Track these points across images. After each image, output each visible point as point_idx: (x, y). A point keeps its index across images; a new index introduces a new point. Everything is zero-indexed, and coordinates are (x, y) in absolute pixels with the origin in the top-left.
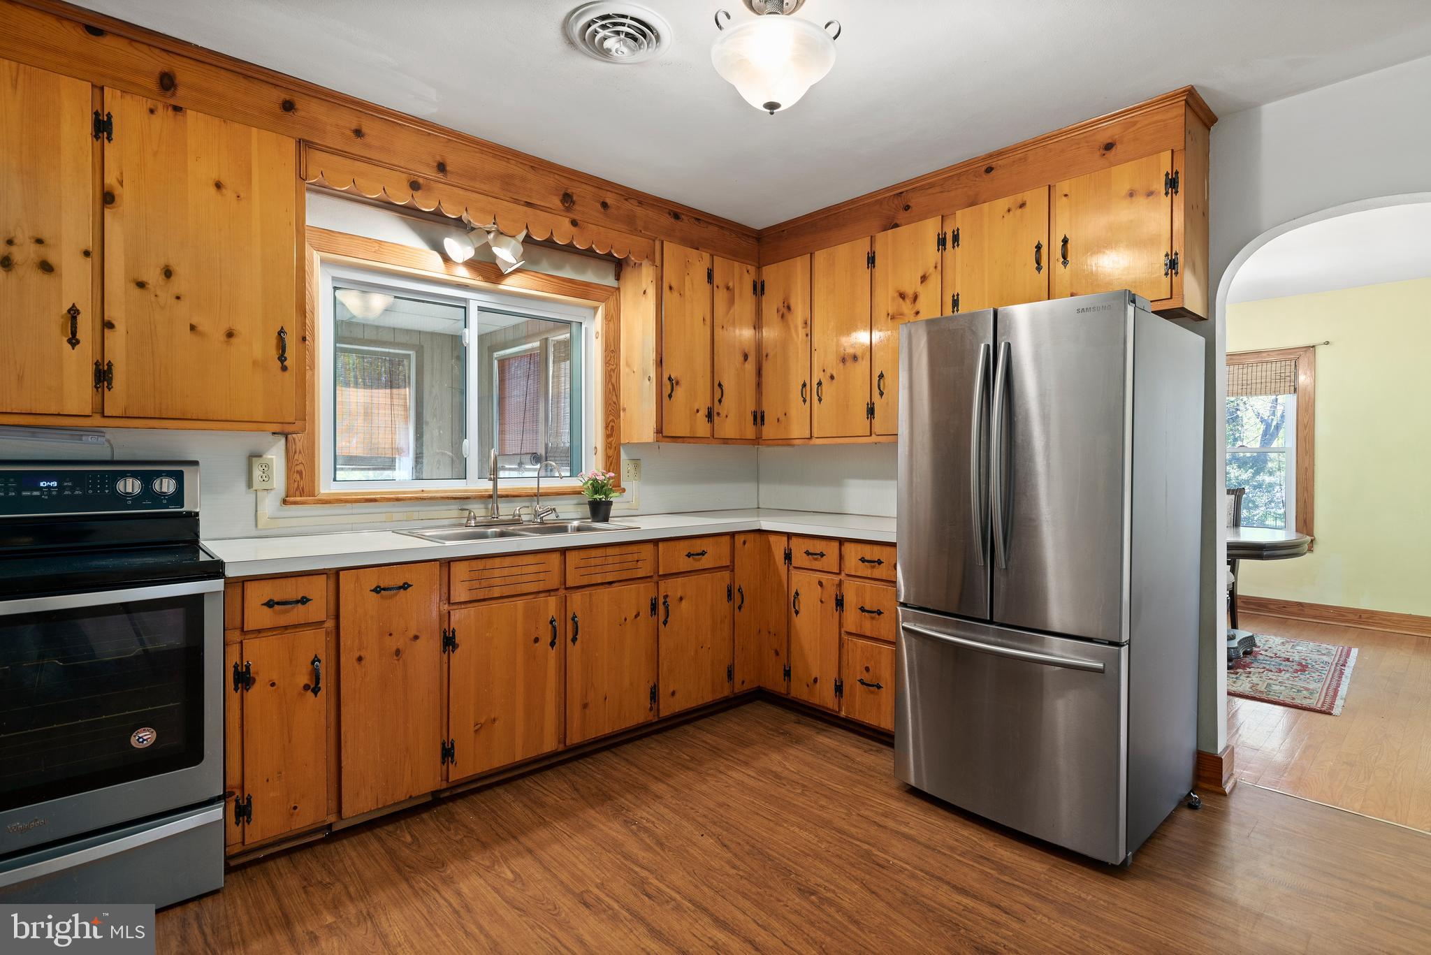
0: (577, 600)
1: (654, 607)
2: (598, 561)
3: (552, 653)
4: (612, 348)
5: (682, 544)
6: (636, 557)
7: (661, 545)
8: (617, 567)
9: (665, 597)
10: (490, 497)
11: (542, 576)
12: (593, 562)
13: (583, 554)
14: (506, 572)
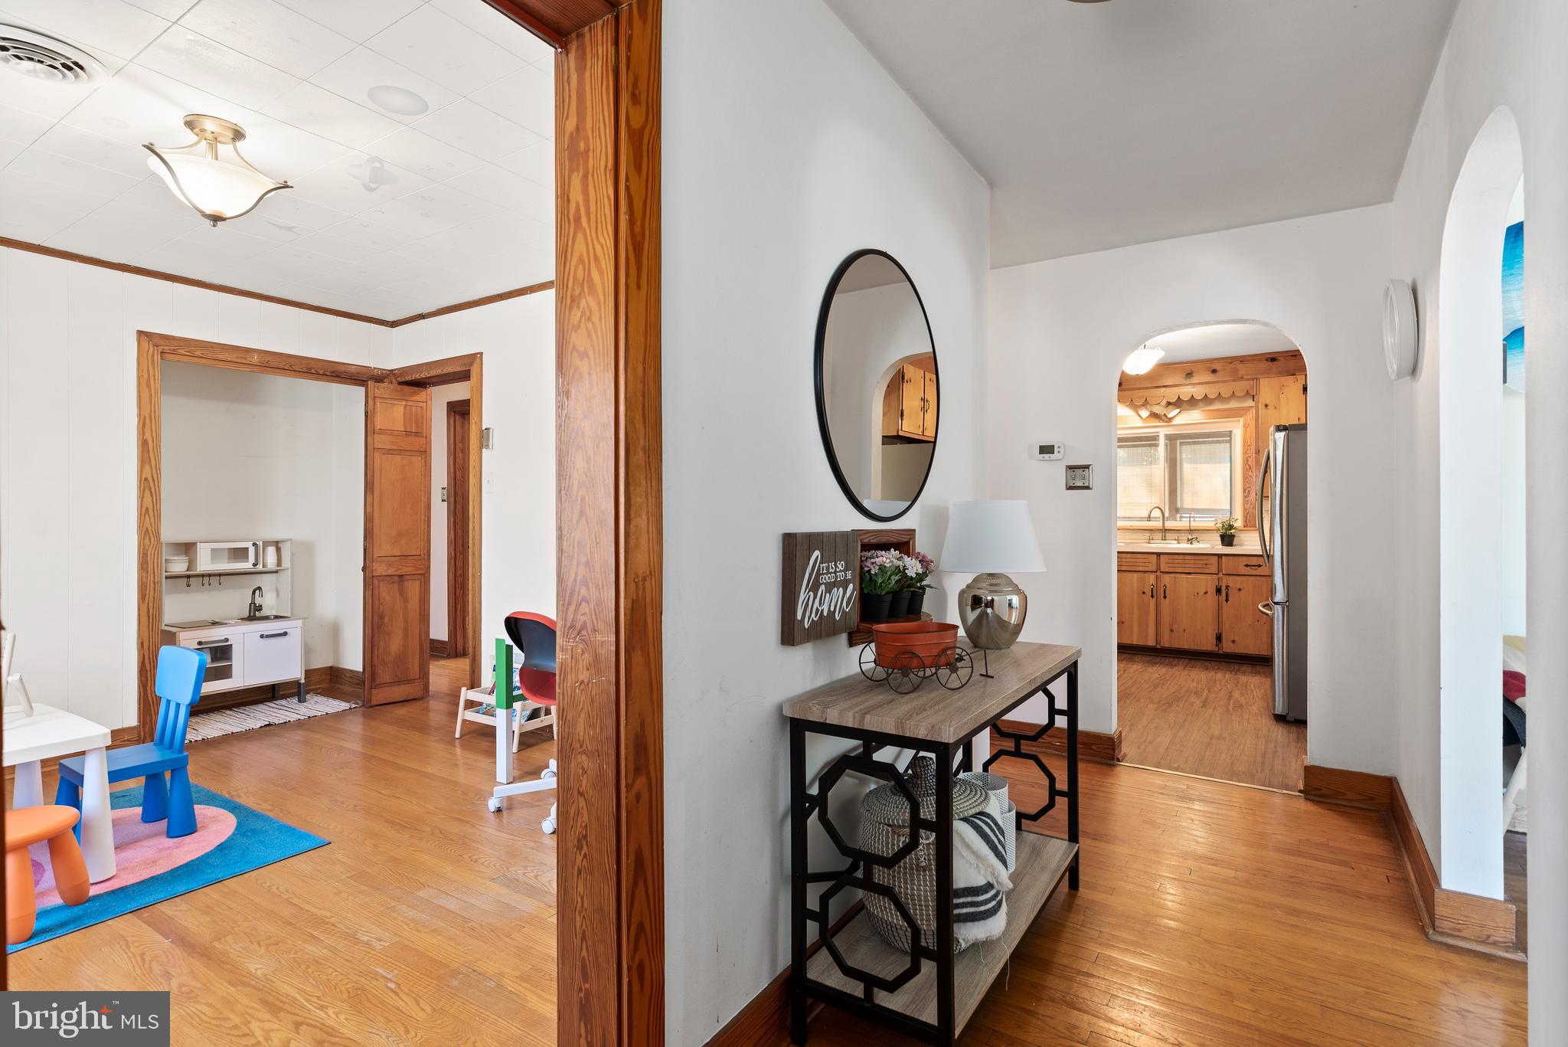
0: (1167, 579)
1: (1219, 591)
2: (1179, 561)
3: (1153, 602)
4: (1249, 443)
5: (1241, 558)
6: (1205, 562)
7: (1223, 557)
8: (1192, 566)
9: (1227, 587)
10: (1162, 530)
11: (1146, 564)
12: (1176, 561)
13: (1170, 557)
14: (1128, 560)
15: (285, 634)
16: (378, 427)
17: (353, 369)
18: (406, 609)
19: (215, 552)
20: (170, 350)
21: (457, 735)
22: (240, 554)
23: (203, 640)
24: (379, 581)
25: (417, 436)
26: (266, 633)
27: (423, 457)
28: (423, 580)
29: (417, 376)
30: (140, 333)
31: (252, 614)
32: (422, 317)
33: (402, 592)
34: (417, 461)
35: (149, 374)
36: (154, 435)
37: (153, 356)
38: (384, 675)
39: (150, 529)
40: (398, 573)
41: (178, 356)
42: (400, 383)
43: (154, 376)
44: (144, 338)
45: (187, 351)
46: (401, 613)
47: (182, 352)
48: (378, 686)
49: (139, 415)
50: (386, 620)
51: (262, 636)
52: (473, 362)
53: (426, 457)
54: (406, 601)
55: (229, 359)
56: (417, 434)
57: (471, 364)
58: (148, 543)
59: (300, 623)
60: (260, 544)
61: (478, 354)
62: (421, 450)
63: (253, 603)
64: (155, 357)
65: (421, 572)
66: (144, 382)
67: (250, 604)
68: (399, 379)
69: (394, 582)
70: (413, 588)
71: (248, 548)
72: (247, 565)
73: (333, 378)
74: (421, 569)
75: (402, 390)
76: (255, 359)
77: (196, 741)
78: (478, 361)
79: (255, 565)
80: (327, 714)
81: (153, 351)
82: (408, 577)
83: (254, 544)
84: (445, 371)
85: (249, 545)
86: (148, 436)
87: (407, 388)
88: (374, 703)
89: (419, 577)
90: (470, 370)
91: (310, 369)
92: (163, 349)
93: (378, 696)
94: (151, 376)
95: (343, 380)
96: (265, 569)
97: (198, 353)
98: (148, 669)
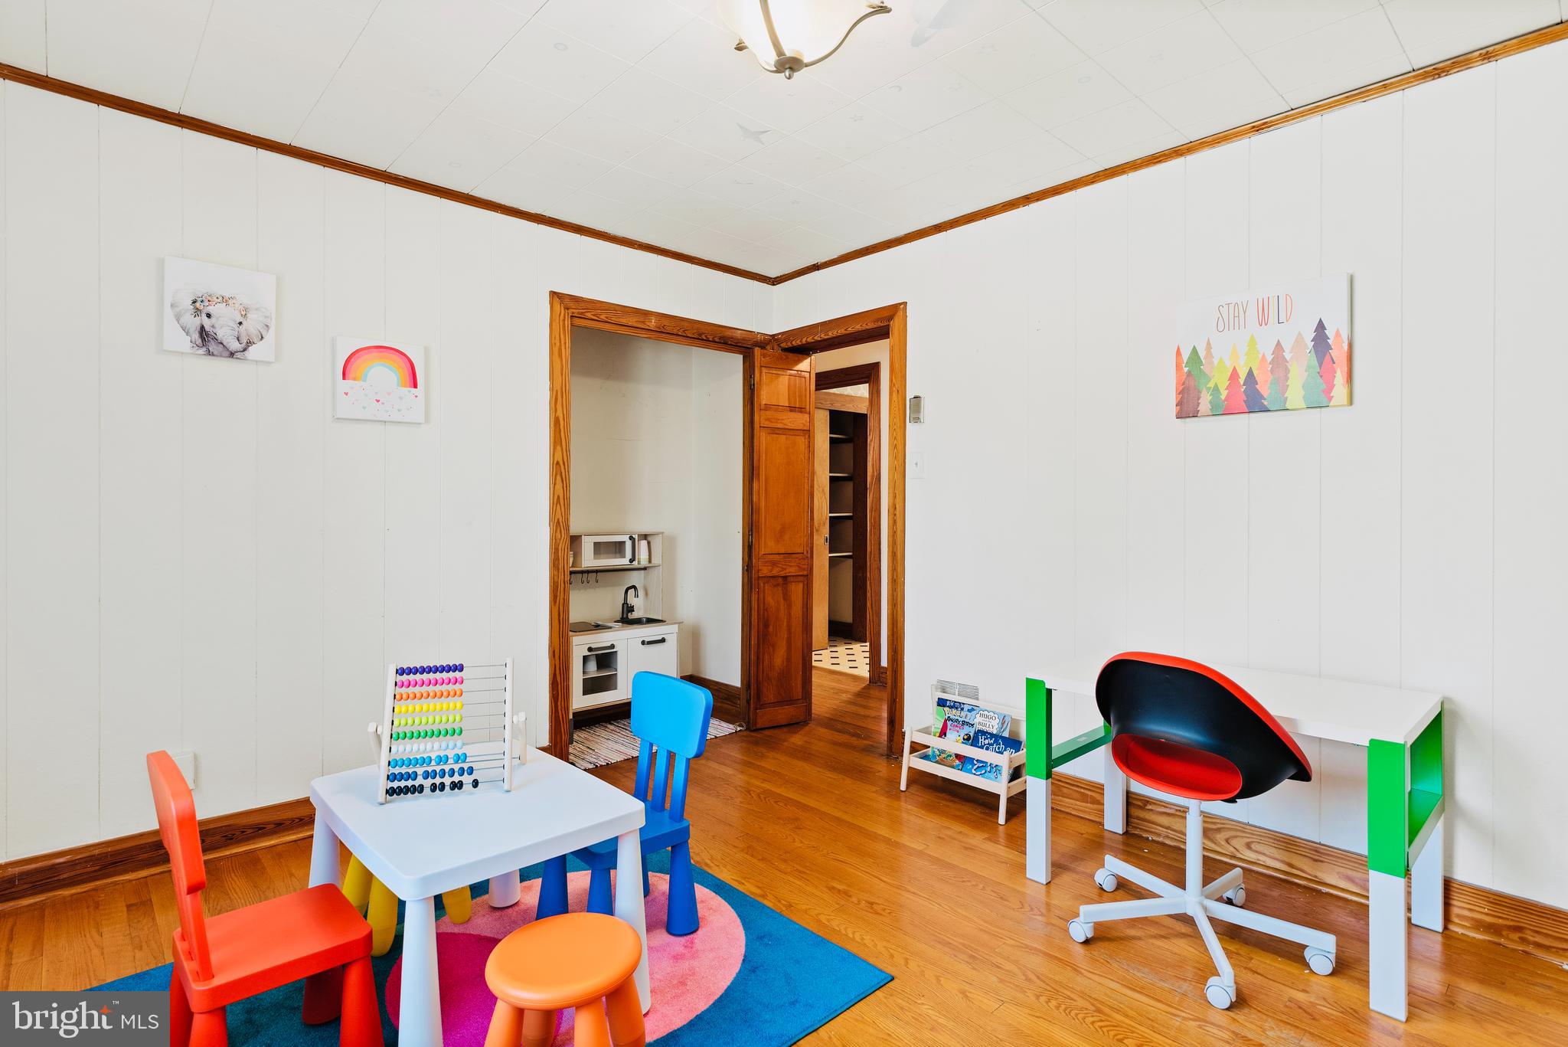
15: (663, 640)
16: (764, 402)
17: (738, 334)
18: (789, 615)
19: (598, 546)
20: (578, 313)
21: (903, 787)
22: (618, 548)
23: (593, 646)
24: (764, 584)
25: (801, 412)
26: (647, 639)
27: (807, 437)
28: (805, 583)
29: (810, 340)
30: (553, 294)
31: (625, 616)
32: (816, 267)
33: (786, 597)
34: (801, 441)
35: (560, 342)
36: (565, 413)
37: (564, 320)
38: (770, 695)
39: (560, 520)
40: (782, 574)
41: (586, 321)
42: (785, 350)
43: (565, 343)
44: (556, 299)
45: (594, 315)
46: (785, 620)
47: (589, 315)
48: (762, 707)
49: (552, 389)
50: (771, 629)
51: (643, 643)
52: (894, 315)
53: (809, 436)
54: (789, 607)
55: (630, 324)
56: (801, 410)
57: (891, 318)
58: (559, 537)
59: (675, 628)
60: (636, 537)
61: (900, 304)
62: (805, 428)
63: (625, 603)
64: (566, 322)
65: (805, 573)
66: (556, 350)
67: (623, 604)
68: (783, 345)
69: (778, 585)
70: (797, 589)
71: (625, 542)
72: (624, 562)
73: (720, 345)
74: (804, 569)
75: (787, 358)
76: (653, 323)
77: (601, 766)
78: (900, 313)
79: (631, 561)
80: (716, 737)
81: (565, 315)
82: (792, 579)
83: (631, 538)
84: (850, 330)
85: (626, 538)
86: (560, 414)
87: (790, 355)
88: (759, 726)
89: (801, 579)
90: (889, 325)
91: (700, 335)
92: (573, 313)
93: (765, 717)
94: (562, 343)
95: (729, 347)
96: (639, 566)
97: (603, 317)
98: (559, 681)
